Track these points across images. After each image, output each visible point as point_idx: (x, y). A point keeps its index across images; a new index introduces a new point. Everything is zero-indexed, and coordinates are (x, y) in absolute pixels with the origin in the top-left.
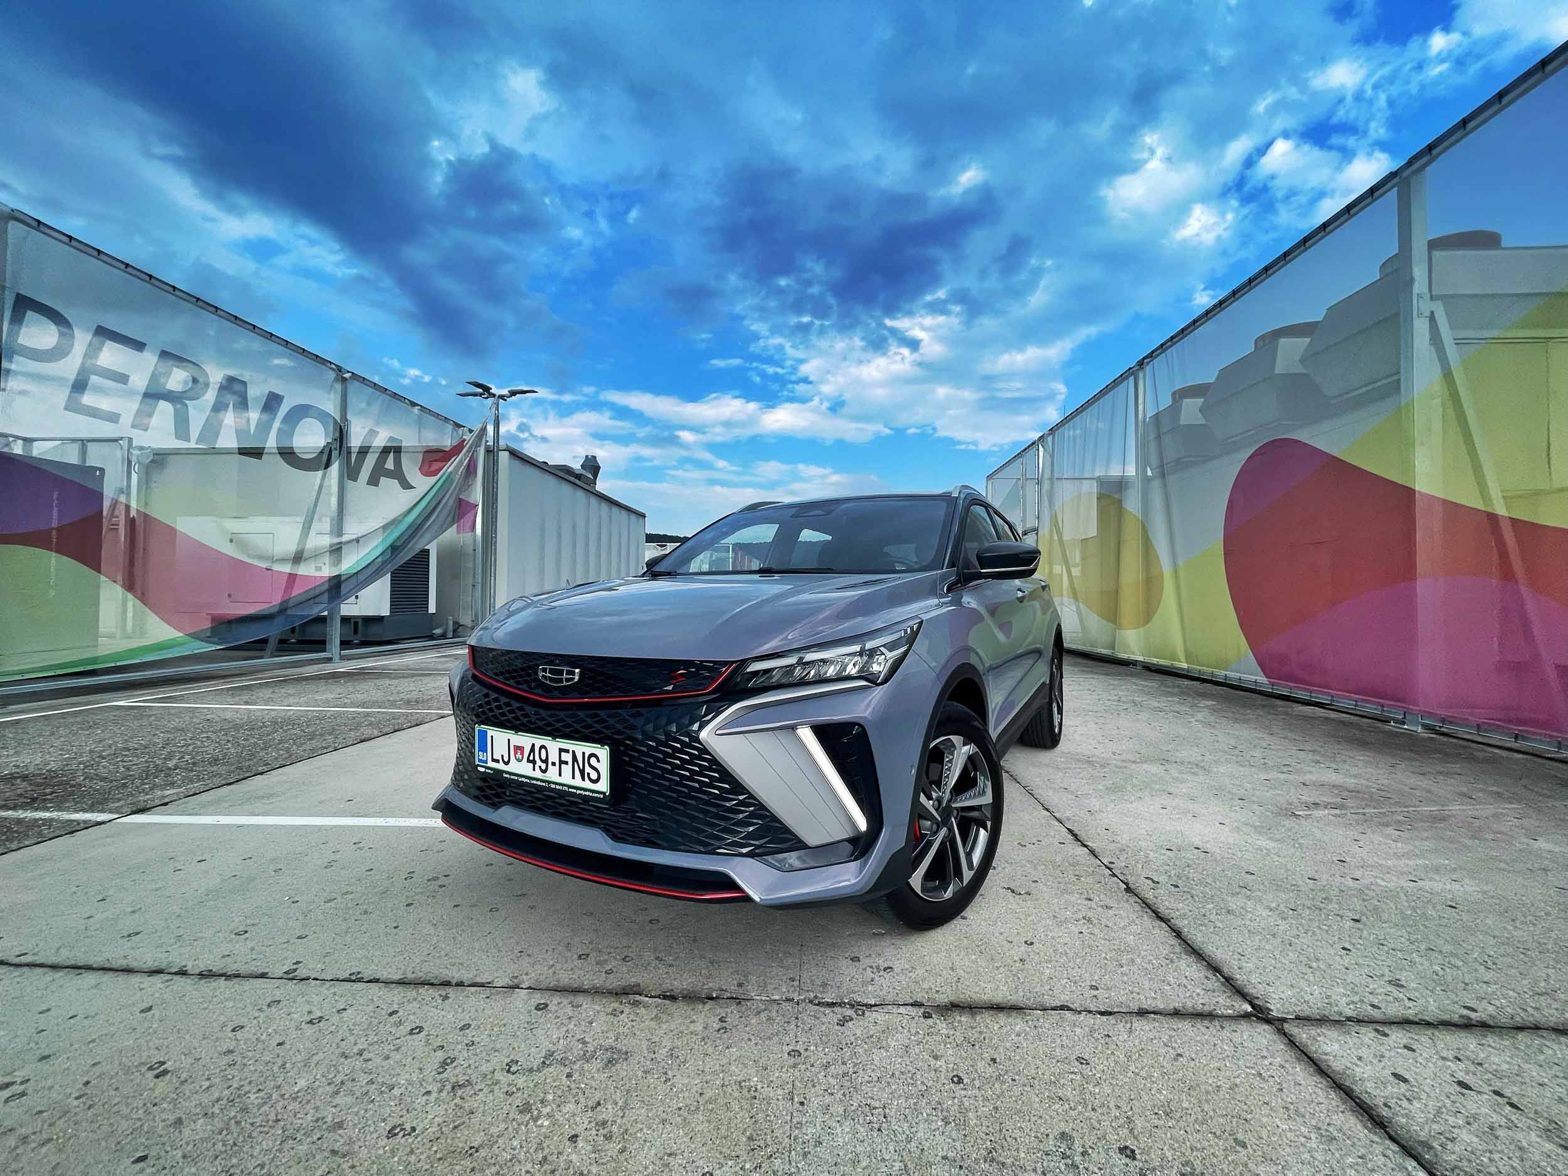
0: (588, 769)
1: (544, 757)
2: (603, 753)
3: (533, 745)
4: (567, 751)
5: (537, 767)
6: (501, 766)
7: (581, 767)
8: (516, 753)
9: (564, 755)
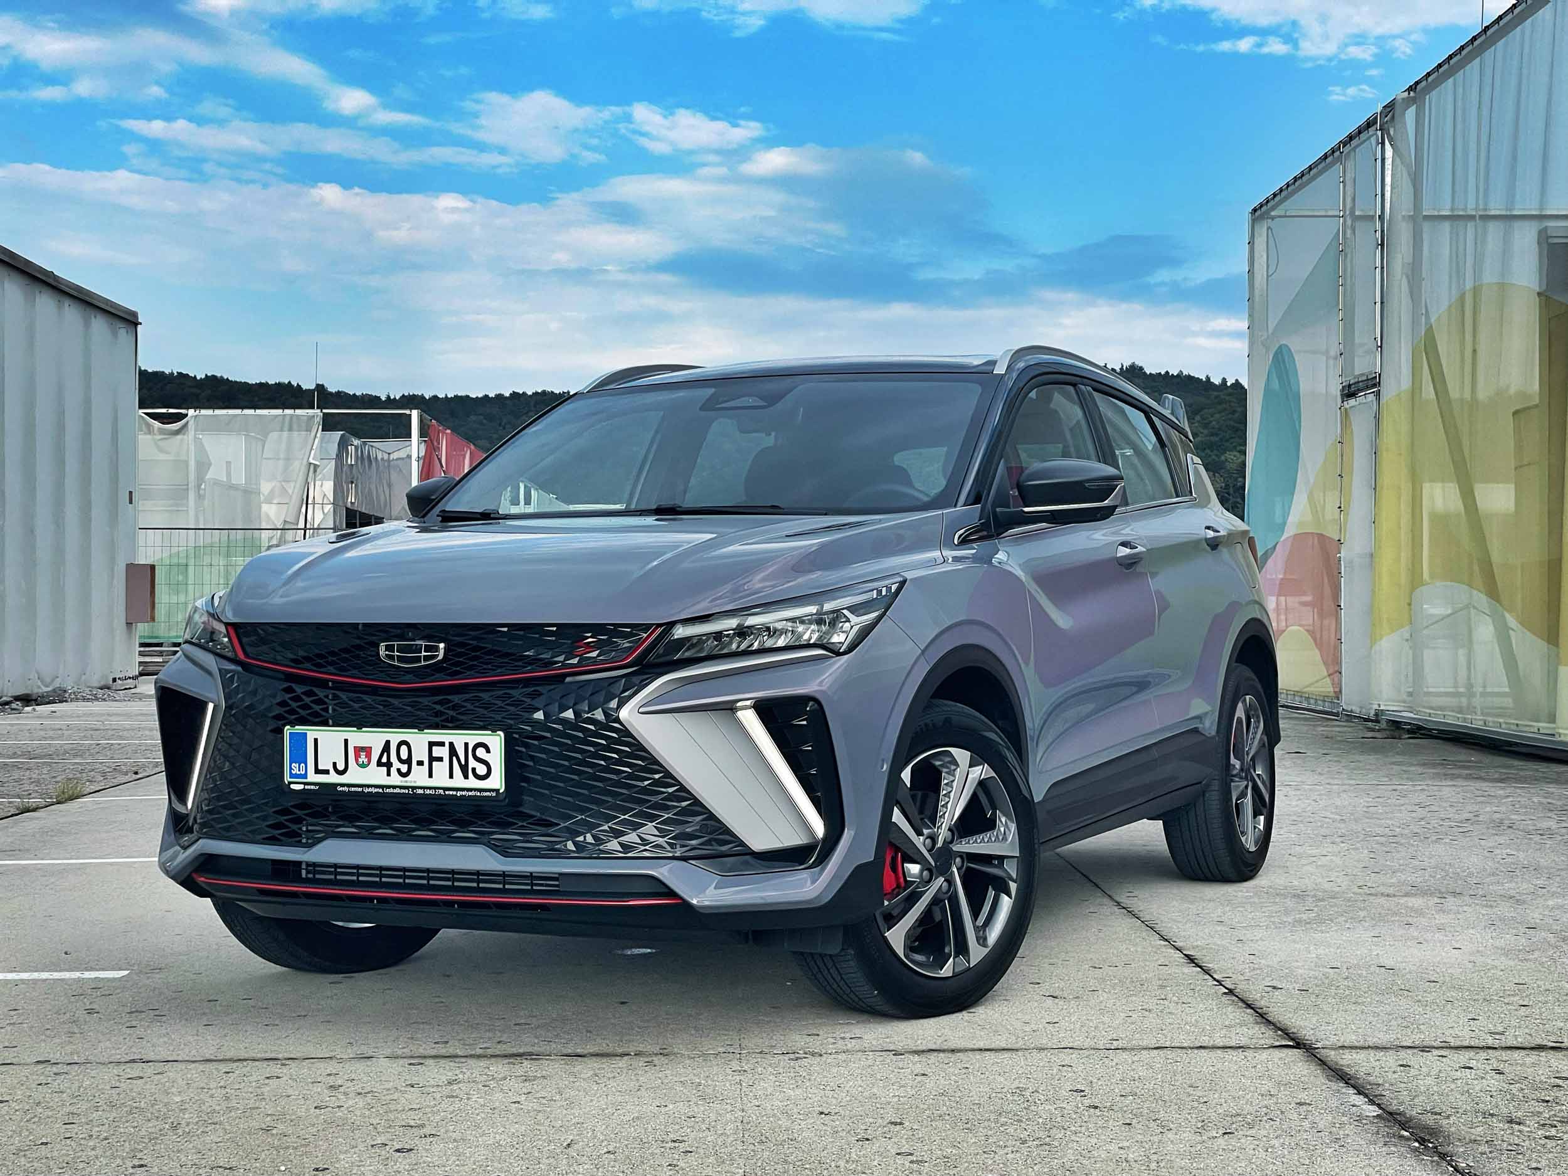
0: (472, 763)
1: (404, 755)
2: (496, 741)
3: (388, 743)
4: (442, 744)
5: (393, 770)
6: (333, 778)
7: (460, 762)
8: (357, 757)
9: (437, 752)
